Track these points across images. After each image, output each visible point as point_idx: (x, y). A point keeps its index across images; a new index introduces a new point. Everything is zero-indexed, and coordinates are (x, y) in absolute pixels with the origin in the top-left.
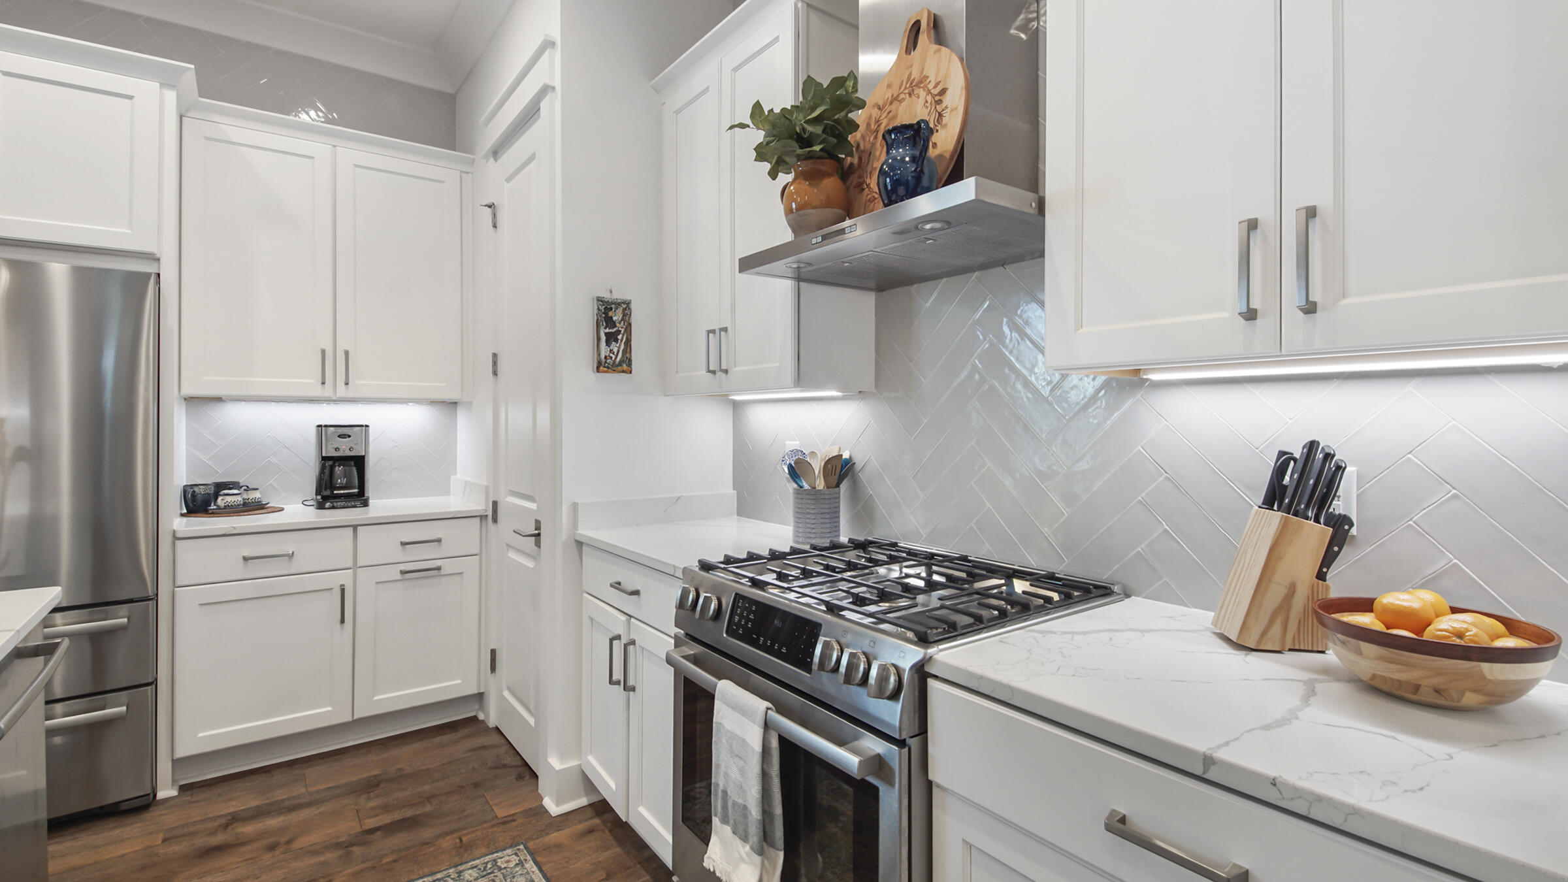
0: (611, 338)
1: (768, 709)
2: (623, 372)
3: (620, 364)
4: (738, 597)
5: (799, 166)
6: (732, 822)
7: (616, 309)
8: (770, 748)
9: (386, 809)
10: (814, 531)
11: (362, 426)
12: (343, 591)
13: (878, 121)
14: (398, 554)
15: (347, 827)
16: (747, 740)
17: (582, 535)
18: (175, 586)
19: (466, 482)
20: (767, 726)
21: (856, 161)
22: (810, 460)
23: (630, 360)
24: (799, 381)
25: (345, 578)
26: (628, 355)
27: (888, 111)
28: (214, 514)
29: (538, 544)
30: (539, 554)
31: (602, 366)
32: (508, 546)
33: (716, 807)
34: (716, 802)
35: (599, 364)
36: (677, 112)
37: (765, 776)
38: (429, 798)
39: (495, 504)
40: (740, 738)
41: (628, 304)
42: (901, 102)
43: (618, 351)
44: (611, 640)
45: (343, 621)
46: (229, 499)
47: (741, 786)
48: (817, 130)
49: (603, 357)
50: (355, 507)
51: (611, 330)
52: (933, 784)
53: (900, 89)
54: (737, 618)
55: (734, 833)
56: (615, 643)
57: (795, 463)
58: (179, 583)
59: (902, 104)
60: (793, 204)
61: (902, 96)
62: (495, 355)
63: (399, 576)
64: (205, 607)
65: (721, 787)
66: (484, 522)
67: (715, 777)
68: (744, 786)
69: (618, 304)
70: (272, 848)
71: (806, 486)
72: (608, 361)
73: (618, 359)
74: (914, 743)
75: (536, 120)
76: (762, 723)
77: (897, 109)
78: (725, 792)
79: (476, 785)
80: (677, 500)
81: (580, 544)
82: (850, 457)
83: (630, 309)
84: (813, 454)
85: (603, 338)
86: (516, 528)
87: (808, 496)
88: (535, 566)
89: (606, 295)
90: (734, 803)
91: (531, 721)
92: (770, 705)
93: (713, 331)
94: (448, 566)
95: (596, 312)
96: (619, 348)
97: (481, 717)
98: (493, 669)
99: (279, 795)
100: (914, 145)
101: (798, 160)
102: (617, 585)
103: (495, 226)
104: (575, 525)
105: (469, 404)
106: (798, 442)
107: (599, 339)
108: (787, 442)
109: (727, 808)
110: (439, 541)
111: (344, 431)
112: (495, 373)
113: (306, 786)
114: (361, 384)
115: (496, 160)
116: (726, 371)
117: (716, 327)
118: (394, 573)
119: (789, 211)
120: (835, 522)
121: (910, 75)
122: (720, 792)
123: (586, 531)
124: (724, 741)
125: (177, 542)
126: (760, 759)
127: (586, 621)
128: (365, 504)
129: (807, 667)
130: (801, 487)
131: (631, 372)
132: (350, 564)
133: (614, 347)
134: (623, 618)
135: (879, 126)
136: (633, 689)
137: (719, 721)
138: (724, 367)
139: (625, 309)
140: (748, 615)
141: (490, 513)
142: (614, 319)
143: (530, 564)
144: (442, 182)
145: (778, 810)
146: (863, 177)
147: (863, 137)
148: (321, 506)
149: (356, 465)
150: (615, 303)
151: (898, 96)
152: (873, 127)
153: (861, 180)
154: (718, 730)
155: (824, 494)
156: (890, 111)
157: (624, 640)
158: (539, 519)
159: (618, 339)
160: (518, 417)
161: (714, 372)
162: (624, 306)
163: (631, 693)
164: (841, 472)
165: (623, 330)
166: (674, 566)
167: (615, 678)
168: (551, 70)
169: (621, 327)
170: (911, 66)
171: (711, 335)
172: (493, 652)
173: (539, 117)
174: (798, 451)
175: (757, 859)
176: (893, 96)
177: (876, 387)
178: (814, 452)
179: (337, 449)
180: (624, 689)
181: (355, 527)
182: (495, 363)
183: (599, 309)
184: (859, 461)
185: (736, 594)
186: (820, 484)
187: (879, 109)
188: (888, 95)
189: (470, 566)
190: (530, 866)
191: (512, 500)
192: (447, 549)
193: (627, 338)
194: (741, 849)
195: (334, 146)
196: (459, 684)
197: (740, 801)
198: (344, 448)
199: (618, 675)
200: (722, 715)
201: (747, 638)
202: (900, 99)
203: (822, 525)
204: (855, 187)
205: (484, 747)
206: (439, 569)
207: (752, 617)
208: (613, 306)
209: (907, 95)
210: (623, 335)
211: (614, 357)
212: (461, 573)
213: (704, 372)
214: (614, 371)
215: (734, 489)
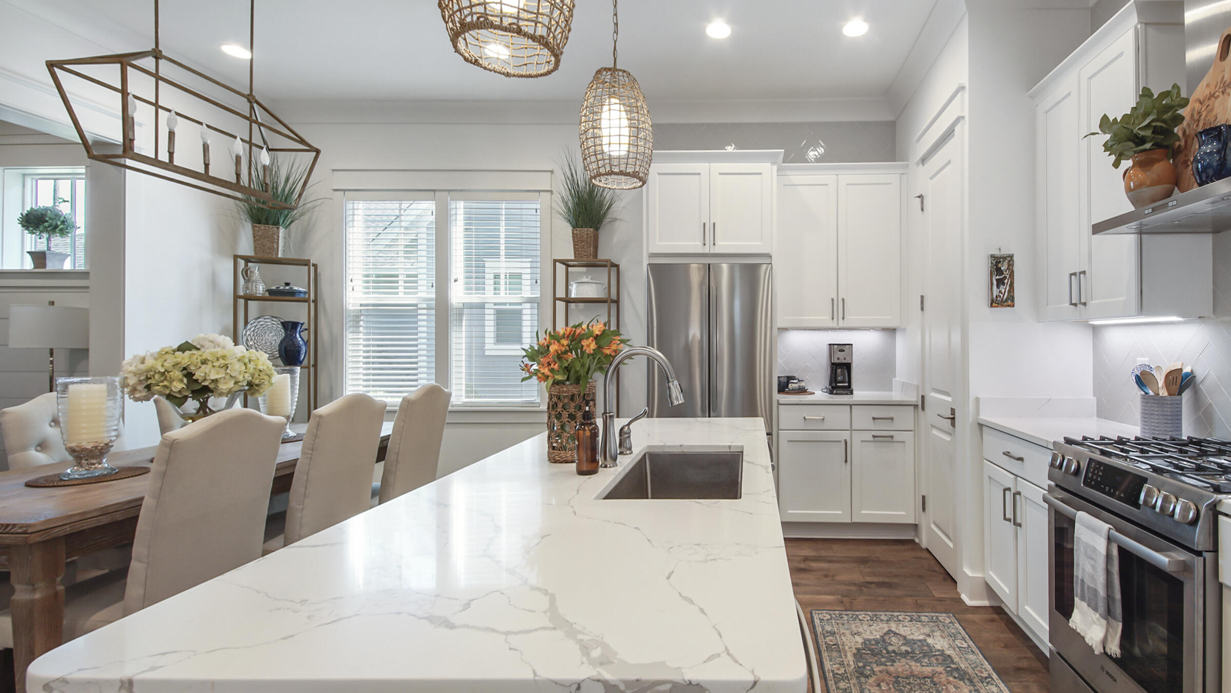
0: (1000, 282)
1: (1110, 529)
2: (1008, 306)
3: (1006, 301)
4: (1091, 460)
5: (1136, 157)
6: (1087, 599)
7: (1004, 261)
8: (1112, 555)
9: (874, 574)
10: (1157, 429)
11: (849, 344)
12: (846, 443)
13: (1200, 113)
14: (870, 425)
15: (857, 577)
16: (1098, 548)
17: (982, 419)
18: (779, 430)
19: (904, 382)
20: (1110, 539)
21: (1183, 143)
22: (1156, 372)
23: (1013, 297)
24: (1142, 309)
25: (846, 435)
26: (1012, 294)
27: (1207, 104)
28: (788, 393)
29: (953, 425)
30: (954, 432)
31: (995, 302)
32: (932, 426)
33: (1077, 591)
34: (1077, 587)
35: (992, 302)
36: (1047, 112)
37: (1108, 573)
38: (896, 576)
39: (923, 397)
40: (1092, 546)
41: (1011, 257)
42: (1216, 98)
43: (1005, 292)
44: (1005, 490)
45: (846, 461)
46: (794, 385)
47: (1093, 577)
48: (1148, 133)
49: (995, 296)
50: (847, 394)
51: (1000, 277)
52: (1223, 586)
53: (1216, 88)
54: (1090, 475)
55: (1089, 605)
56: (1007, 492)
57: (1141, 373)
58: (780, 428)
59: (1217, 100)
60: (1132, 183)
61: (1217, 94)
62: (922, 297)
63: (872, 439)
64: (790, 443)
65: (1080, 577)
66: (916, 410)
67: (1076, 572)
68: (1095, 576)
69: (1005, 258)
70: (826, 576)
71: (1151, 393)
72: (998, 299)
73: (1005, 297)
74: (1209, 556)
75: (952, 138)
76: (1107, 537)
77: (1214, 103)
78: (1082, 581)
79: (920, 576)
80: (1048, 401)
81: (981, 426)
82: (1192, 371)
83: (1013, 261)
84: (1159, 368)
85: (995, 283)
86: (938, 413)
87: (1152, 401)
88: (952, 439)
89: (997, 253)
90: (1089, 587)
91: (951, 545)
92: (1111, 527)
93: (1075, 274)
94: (898, 436)
95: (990, 265)
96: (1005, 289)
97: (917, 541)
98: (924, 509)
99: (823, 553)
100: (1219, 140)
101: (1136, 153)
102: (1007, 454)
103: (922, 210)
104: (978, 413)
105: (904, 330)
106: (1147, 359)
107: (992, 284)
108: (1138, 359)
109: (1084, 591)
110: (892, 419)
111: (842, 347)
112: (922, 309)
113: (833, 552)
114: (851, 320)
115: (923, 165)
116: (1085, 304)
117: (1078, 271)
118: (868, 436)
119: (1129, 190)
120: (1177, 423)
121: (1223, 77)
122: (1079, 581)
123: (985, 417)
124: (1082, 549)
125: (780, 406)
126: (1105, 561)
127: (986, 479)
128: (852, 393)
129: (1137, 506)
130: (1146, 393)
131: (1014, 306)
132: (848, 428)
133: (1002, 289)
134: (1012, 476)
135: (1200, 116)
136: (1020, 525)
137: (1078, 536)
138: (1083, 301)
139: (1009, 261)
140: (1098, 472)
141: (920, 404)
142: (1002, 268)
143: (948, 438)
144: (890, 184)
145: (1118, 595)
146: (1188, 156)
147: (1188, 125)
148: (831, 393)
149: (847, 369)
150: (1001, 258)
151: (1214, 93)
152: (1196, 117)
153: (1186, 159)
154: (1078, 542)
155: (1167, 400)
156: (1208, 105)
157: (1013, 491)
158: (953, 407)
159: (1004, 283)
160: (938, 339)
161: (1075, 305)
162: (1009, 259)
163: (1018, 527)
164: (1182, 382)
165: (1008, 276)
166: (1047, 441)
167: (1007, 516)
168: (961, 106)
169: (1007, 274)
170: (1224, 71)
171: (1073, 277)
172: (924, 497)
173: (954, 135)
174: (1146, 365)
175: (1104, 622)
176: (1210, 93)
177: (1214, 313)
178: (1159, 367)
179: (838, 359)
180: (1014, 524)
181: (851, 406)
182: (922, 302)
183: (992, 263)
184: (1200, 375)
185: (1090, 459)
186: (1163, 393)
187: (1200, 103)
188: (1207, 93)
189: (908, 437)
190: (957, 625)
191: (933, 394)
192: (897, 425)
193: (1011, 282)
194: (1093, 616)
195: (837, 175)
196: (903, 515)
197: (1092, 586)
198: (840, 357)
199: (1009, 515)
200: (1080, 532)
201: (1097, 487)
202: (1215, 96)
203: (1165, 425)
204: (1182, 164)
205: (920, 558)
206: (892, 437)
207: (1100, 474)
208: (1001, 260)
209: (1221, 93)
210: (1008, 280)
211: (1002, 296)
212: (904, 442)
213: (1068, 304)
214: (1002, 305)
215: (1094, 395)
